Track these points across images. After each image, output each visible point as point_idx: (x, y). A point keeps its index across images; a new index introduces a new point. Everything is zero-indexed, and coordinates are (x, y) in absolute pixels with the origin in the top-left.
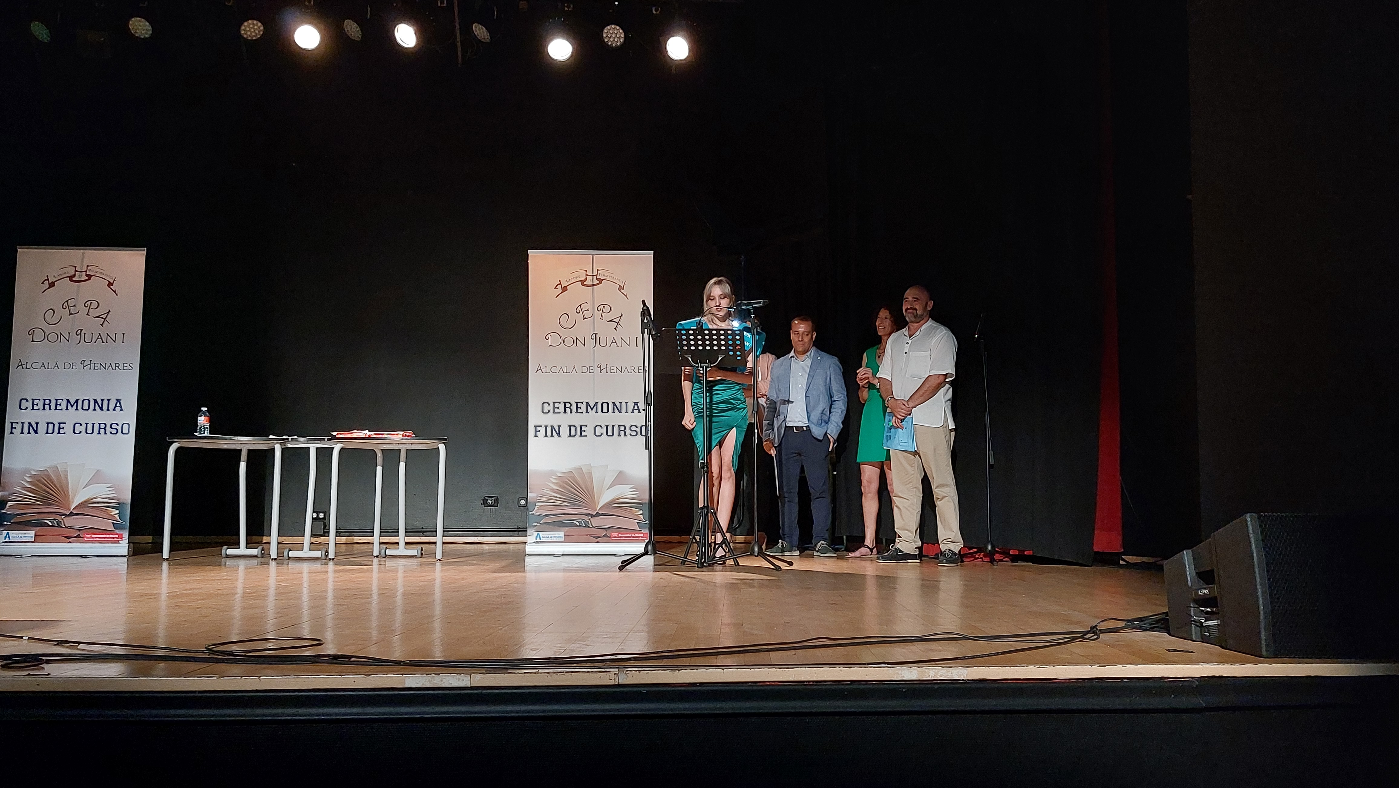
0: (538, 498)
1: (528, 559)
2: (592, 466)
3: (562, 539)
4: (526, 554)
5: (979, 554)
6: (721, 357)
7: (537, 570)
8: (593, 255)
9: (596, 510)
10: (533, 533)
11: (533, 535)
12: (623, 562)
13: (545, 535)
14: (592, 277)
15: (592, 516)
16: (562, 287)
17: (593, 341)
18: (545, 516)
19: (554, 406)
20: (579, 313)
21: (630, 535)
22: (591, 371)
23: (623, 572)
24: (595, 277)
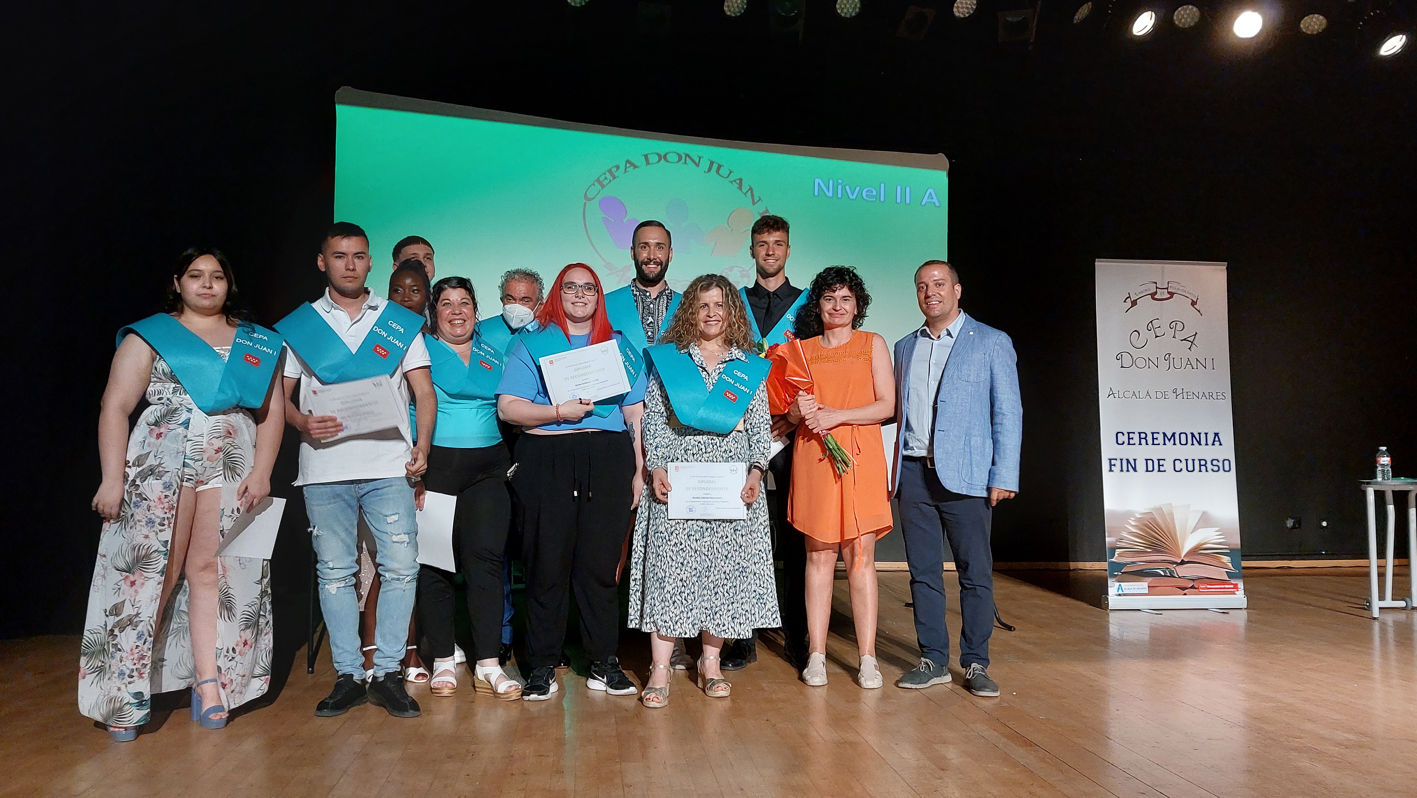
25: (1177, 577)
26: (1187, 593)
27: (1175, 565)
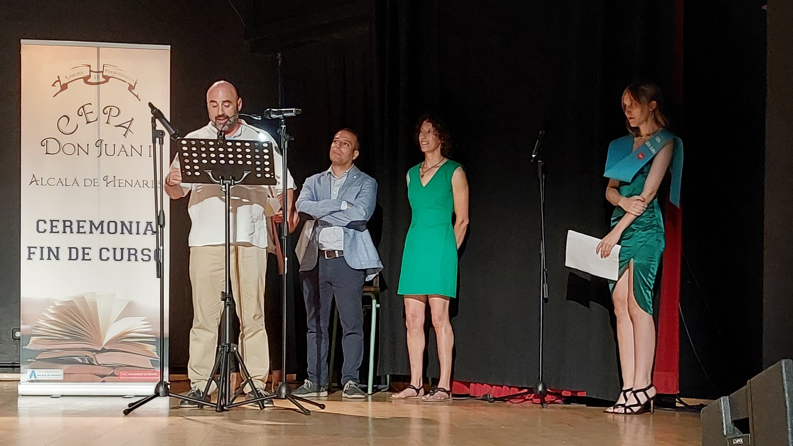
0: (33, 331)
1: (21, 401)
2: (96, 294)
3: (61, 378)
4: (19, 394)
5: (529, 395)
6: (247, 174)
7: (32, 413)
8: (98, 48)
9: (102, 345)
10: (27, 371)
11: (27, 373)
12: (130, 406)
13: (40, 374)
14: (97, 74)
15: (97, 352)
16: (62, 84)
17: (98, 149)
18: (42, 351)
19: (52, 224)
20: (81, 116)
21: (142, 374)
22: (96, 184)
23: (128, 416)
24: (101, 74)
25: (96, 364)
26: (105, 380)
27: (95, 353)
